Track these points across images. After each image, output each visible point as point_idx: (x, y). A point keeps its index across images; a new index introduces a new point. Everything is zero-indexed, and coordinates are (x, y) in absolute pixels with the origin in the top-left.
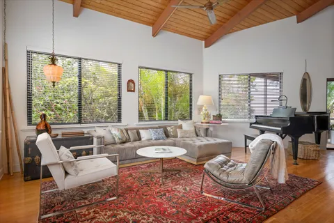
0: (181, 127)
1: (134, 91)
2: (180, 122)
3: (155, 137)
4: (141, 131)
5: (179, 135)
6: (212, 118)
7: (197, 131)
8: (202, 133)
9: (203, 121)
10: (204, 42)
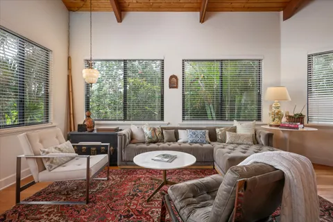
0: (234, 130)
1: (177, 87)
2: (235, 123)
3: (191, 139)
4: (180, 132)
5: (228, 140)
6: (284, 120)
7: (257, 136)
8: (262, 140)
9: (272, 123)
10: (282, 12)
